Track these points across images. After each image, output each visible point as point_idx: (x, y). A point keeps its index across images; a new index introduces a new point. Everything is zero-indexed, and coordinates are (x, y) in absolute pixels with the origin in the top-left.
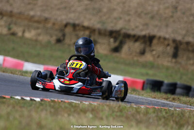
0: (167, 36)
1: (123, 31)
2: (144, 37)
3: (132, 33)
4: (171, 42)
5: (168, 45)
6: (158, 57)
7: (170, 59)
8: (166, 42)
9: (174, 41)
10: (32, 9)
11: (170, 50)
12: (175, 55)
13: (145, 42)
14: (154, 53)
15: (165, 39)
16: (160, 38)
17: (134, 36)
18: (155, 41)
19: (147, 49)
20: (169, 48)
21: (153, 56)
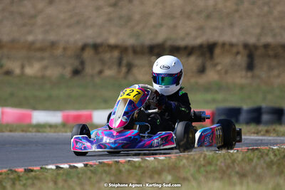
0: (234, 40)
1: (169, 43)
2: (201, 46)
3: (182, 43)
4: (241, 49)
5: (238, 53)
6: (226, 72)
7: (244, 73)
8: (235, 50)
9: (246, 46)
10: (30, 32)
11: (242, 60)
12: (250, 67)
13: (203, 55)
14: (219, 68)
15: (232, 45)
16: (224, 45)
17: (186, 48)
18: (217, 51)
19: (208, 64)
20: (239, 57)
21: (218, 72)
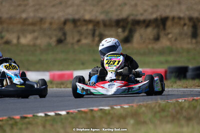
0: (182, 15)
1: (131, 18)
2: (156, 20)
3: (141, 18)
4: (187, 21)
5: (185, 25)
6: (176, 40)
7: (189, 40)
8: (182, 22)
9: (191, 19)
10: (23, 11)
11: (188, 30)
12: (194, 35)
13: (157, 26)
14: (170, 36)
15: (180, 18)
16: (173, 18)
17: (144, 21)
18: (169, 23)
19: (162, 34)
20: (186, 28)
21: (170, 40)
